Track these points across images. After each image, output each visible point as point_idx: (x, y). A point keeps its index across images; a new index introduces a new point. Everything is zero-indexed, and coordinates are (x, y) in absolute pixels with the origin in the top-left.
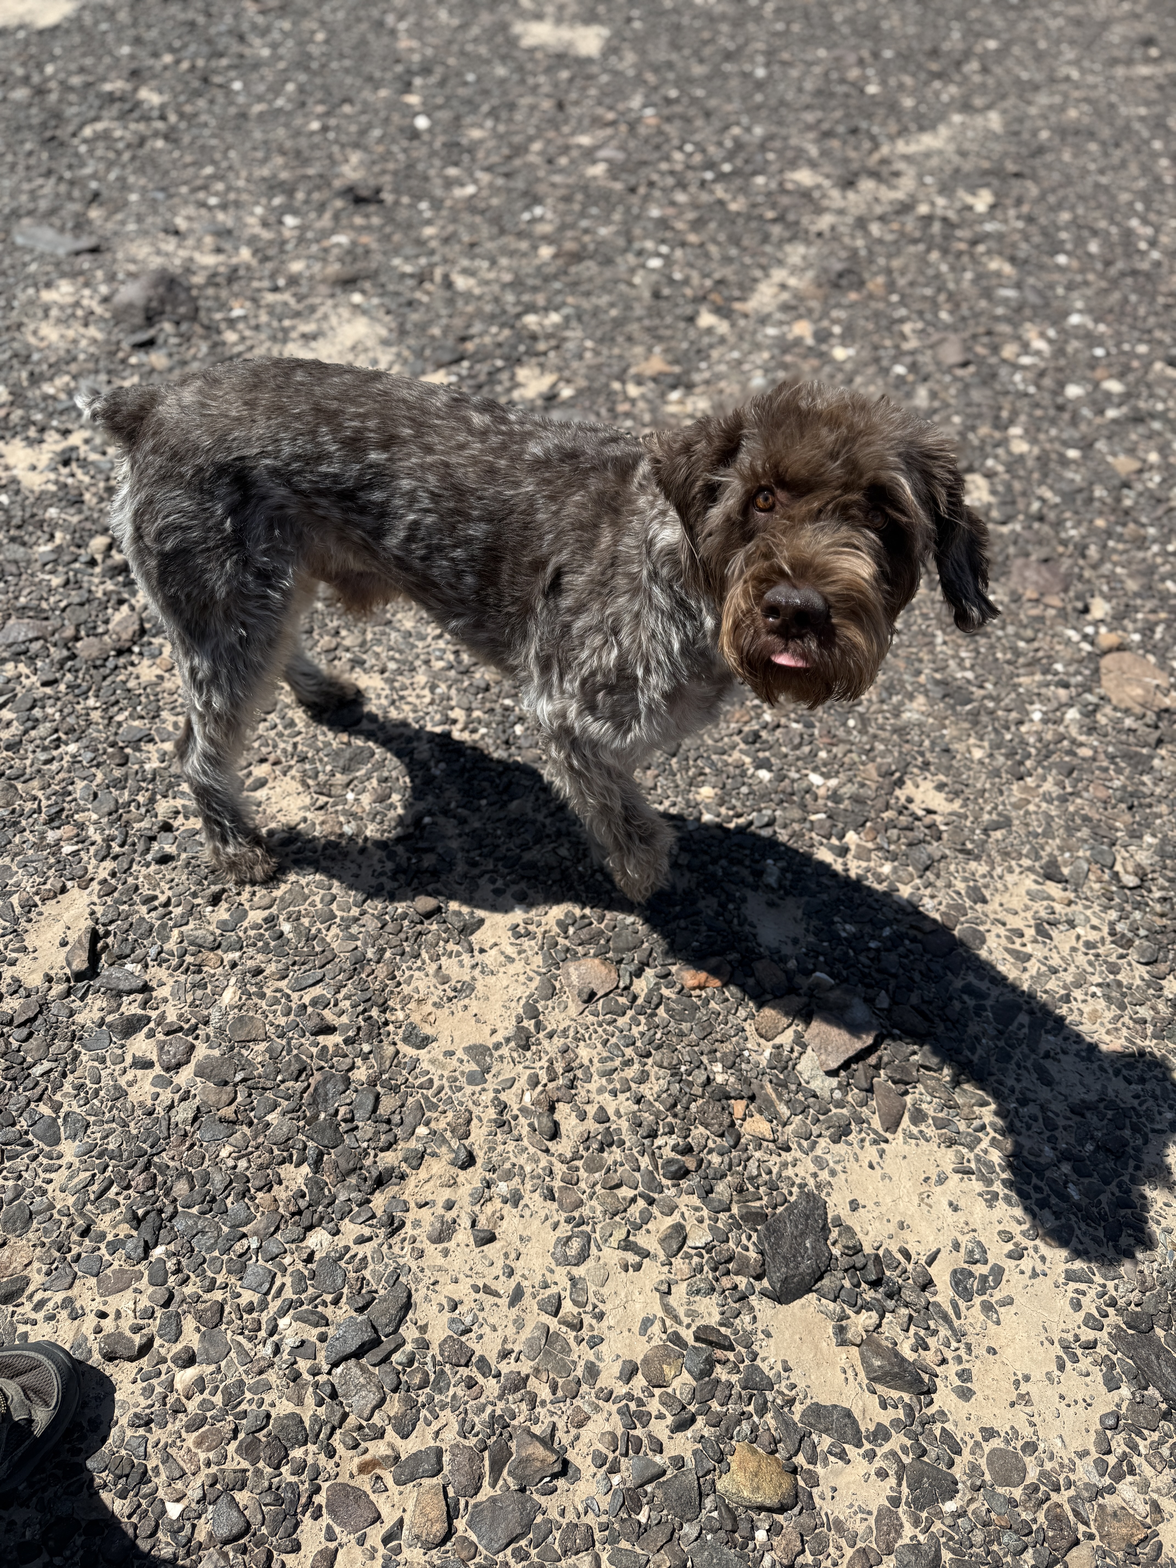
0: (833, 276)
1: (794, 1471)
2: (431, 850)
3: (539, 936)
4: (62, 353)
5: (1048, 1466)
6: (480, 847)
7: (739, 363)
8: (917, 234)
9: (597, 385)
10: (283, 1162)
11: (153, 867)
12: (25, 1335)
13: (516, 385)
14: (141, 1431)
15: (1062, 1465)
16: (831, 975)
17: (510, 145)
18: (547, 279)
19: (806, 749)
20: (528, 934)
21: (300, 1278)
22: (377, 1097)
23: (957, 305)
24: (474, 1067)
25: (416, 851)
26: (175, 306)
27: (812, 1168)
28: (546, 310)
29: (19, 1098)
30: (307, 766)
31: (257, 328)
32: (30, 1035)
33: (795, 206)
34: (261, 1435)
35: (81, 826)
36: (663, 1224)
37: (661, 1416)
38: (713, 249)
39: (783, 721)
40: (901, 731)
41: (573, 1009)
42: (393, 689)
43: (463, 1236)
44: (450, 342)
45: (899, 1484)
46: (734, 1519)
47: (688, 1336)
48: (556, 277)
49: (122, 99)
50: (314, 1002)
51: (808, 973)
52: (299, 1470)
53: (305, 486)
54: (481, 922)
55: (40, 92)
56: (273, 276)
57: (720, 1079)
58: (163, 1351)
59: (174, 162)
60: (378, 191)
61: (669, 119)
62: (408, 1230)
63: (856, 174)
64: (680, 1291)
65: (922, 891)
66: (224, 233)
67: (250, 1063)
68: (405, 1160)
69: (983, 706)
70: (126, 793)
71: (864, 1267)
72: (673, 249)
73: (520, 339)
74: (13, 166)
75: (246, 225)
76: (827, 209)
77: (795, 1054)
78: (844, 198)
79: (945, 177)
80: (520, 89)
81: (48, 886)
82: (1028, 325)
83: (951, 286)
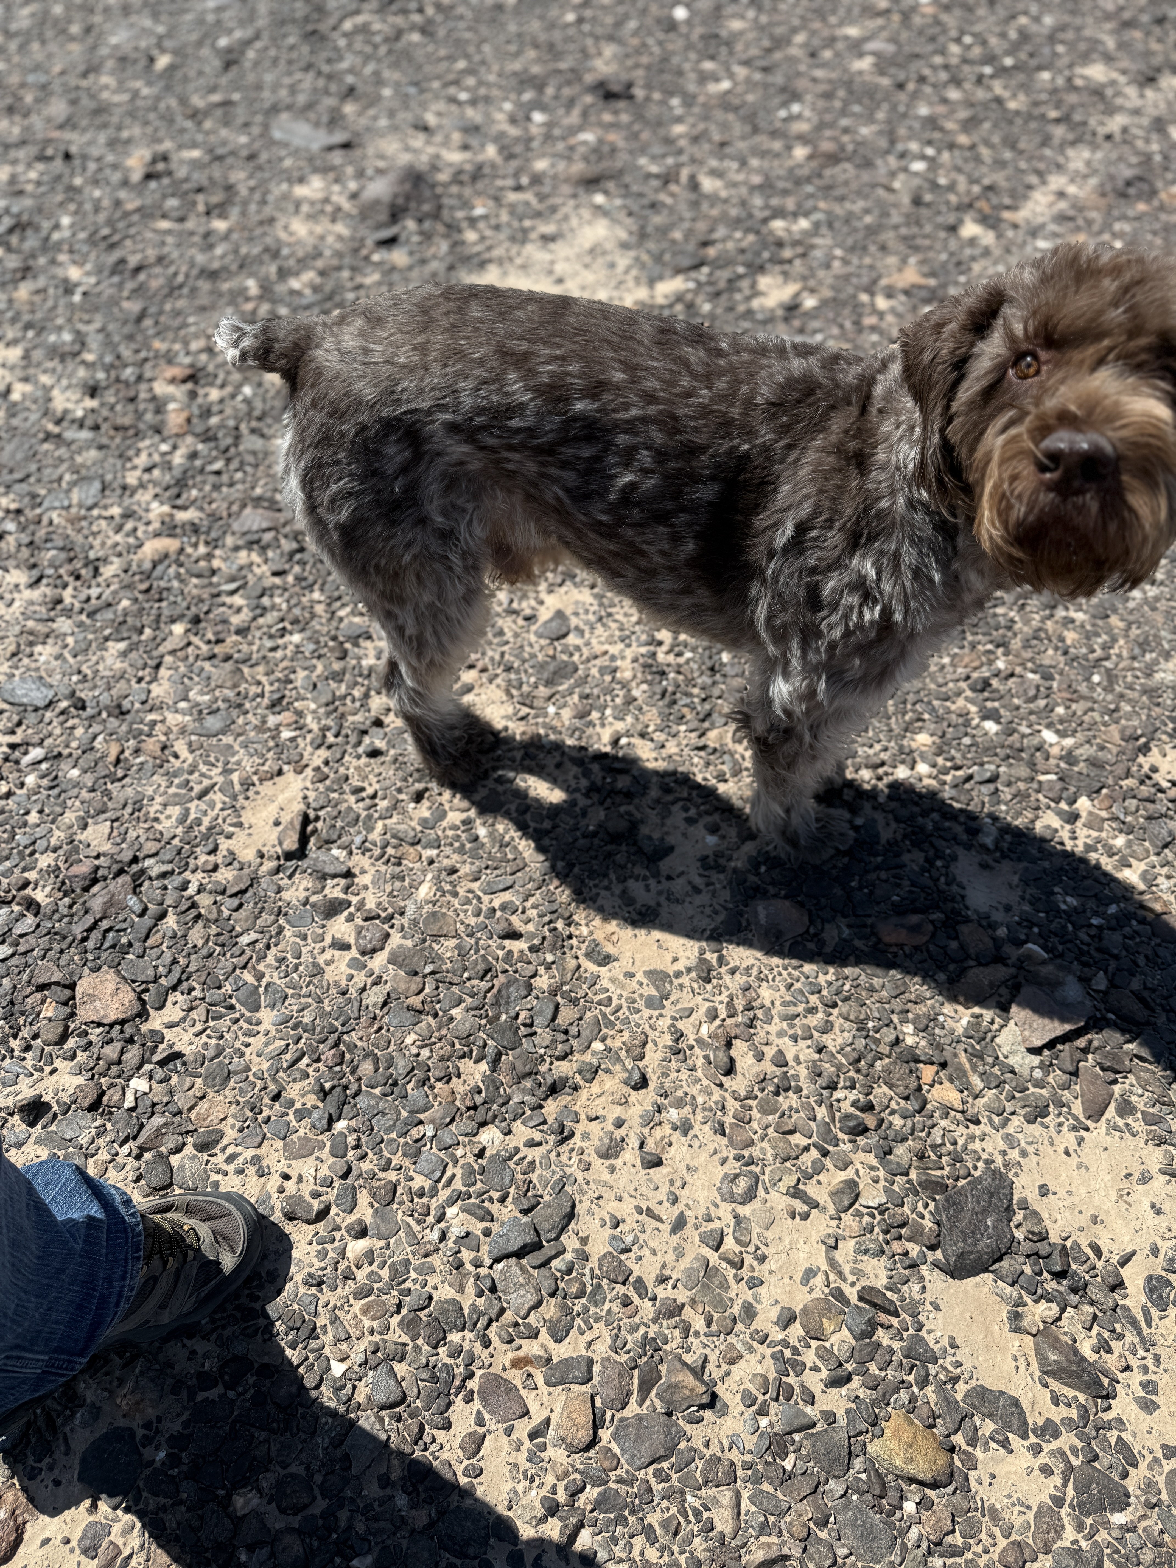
0: (1120, 184)
1: (952, 1450)
2: (626, 771)
3: (729, 871)
4: (309, 248)
9: (843, 296)
10: (463, 1057)
11: (364, 760)
12: (216, 1184)
13: (756, 293)
14: (314, 1290)
16: (1044, 948)
17: (772, 37)
18: (799, 182)
19: (1042, 703)
20: (721, 869)
21: (470, 1171)
22: (557, 1007)
24: (654, 992)
25: (611, 770)
26: (419, 203)
27: (1002, 1145)
28: (795, 215)
29: (227, 962)
30: (513, 676)
31: (497, 228)
32: (241, 906)
33: (1083, 105)
34: (422, 1314)
35: (300, 714)
36: (836, 1177)
37: (815, 1369)
38: (985, 152)
39: (1018, 670)
40: (1152, 692)
42: (601, 605)
43: (630, 1155)
44: (691, 247)
45: (1065, 1485)
46: (883, 1485)
47: (852, 1294)
48: (808, 180)
50: (504, 907)
51: (1020, 943)
52: (456, 1353)
54: (671, 849)
56: (516, 175)
57: (910, 1041)
58: (338, 1220)
59: (428, 56)
60: (629, 85)
61: (947, 8)
62: (577, 1141)
63: (1158, 70)
64: (847, 1247)
65: (1158, 870)
66: (471, 129)
67: (441, 958)
68: (580, 1072)
70: (343, 686)
71: (1049, 1256)
72: (939, 151)
73: (765, 245)
74: (275, 61)
75: (493, 121)
76: (1120, 109)
77: (996, 1026)
78: (1142, 96)
81: (266, 768)
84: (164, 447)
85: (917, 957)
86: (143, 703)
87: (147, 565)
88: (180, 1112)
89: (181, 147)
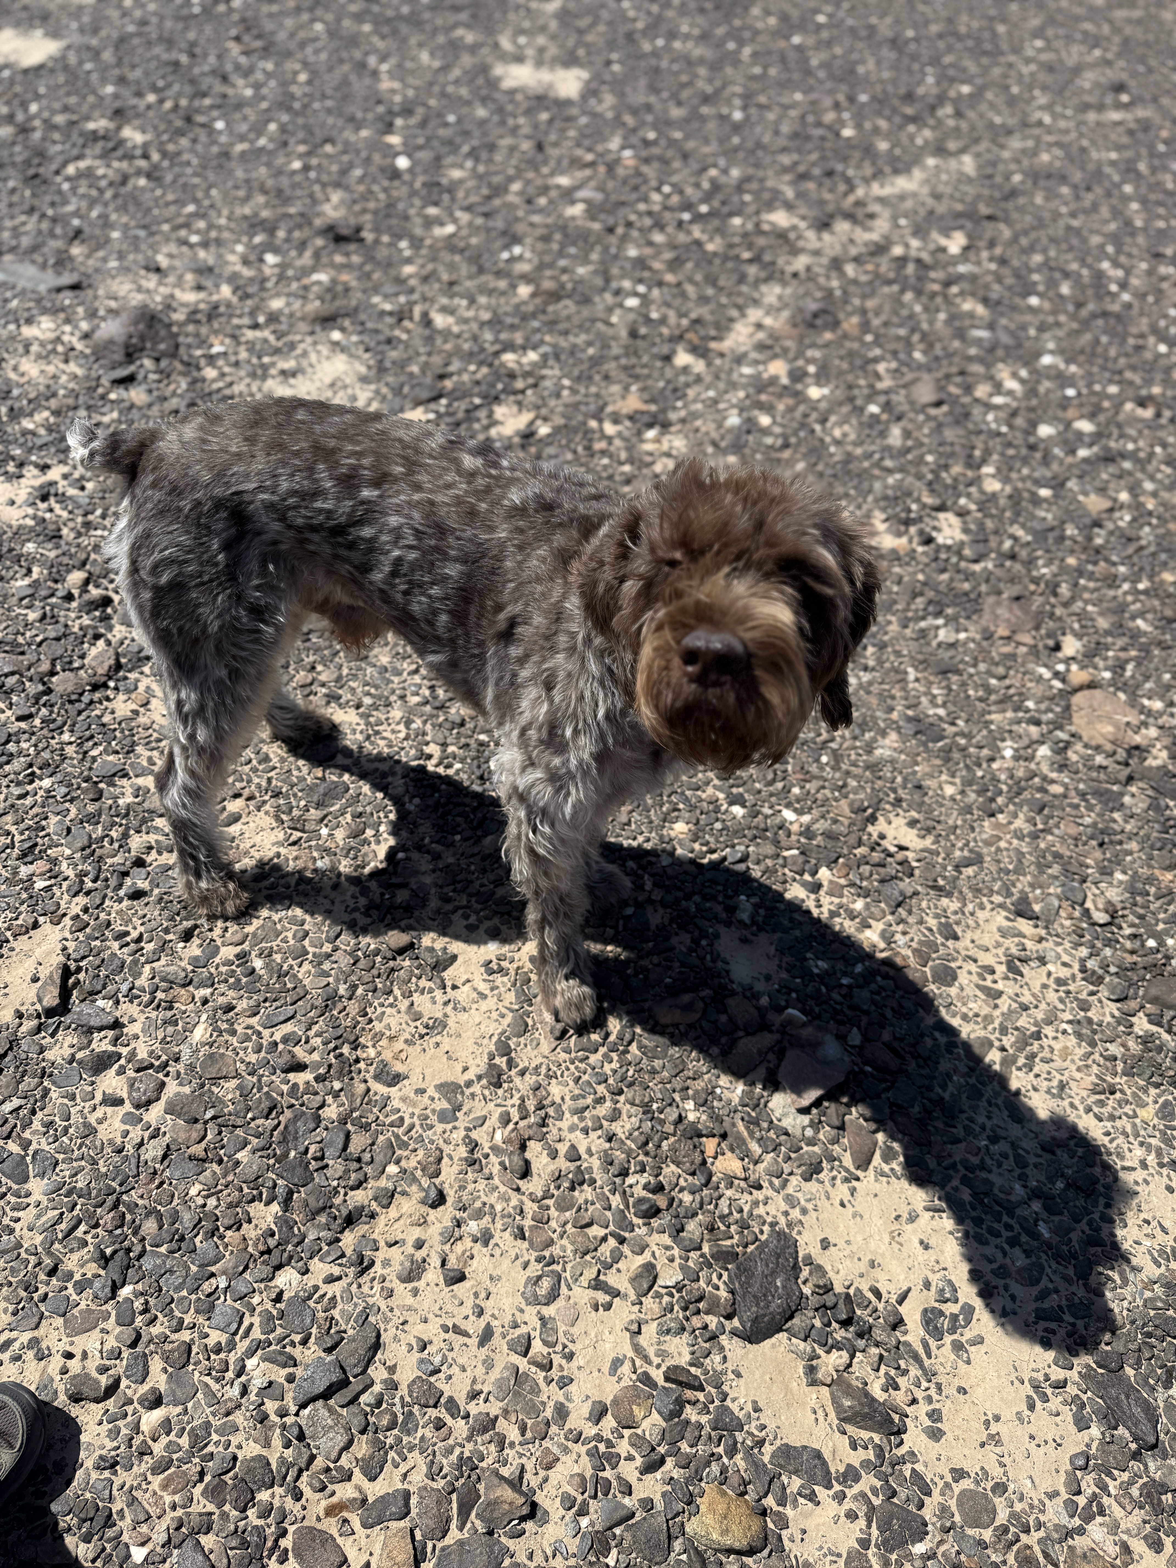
0: (808, 316)
1: (764, 1513)
2: (404, 885)
3: (512, 972)
4: (42, 388)
5: (1018, 1507)
6: (454, 882)
7: (716, 401)
8: (892, 275)
9: (574, 423)
10: (252, 1201)
11: (126, 903)
13: (494, 423)
14: (107, 1474)
15: (1032, 1506)
16: (803, 1011)
17: (489, 185)
18: (525, 318)
19: (780, 785)
20: (501, 970)
21: (268, 1318)
22: (348, 1136)
23: (931, 346)
24: (445, 1105)
25: (389, 886)
26: (155, 343)
27: (784, 1206)
28: (524, 348)
30: (281, 801)
31: (237, 364)
33: (771, 247)
34: (227, 1478)
35: (54, 862)
36: (634, 1263)
37: (630, 1458)
38: (690, 289)
40: (874, 767)
41: (546, 1046)
42: (368, 724)
43: (433, 1275)
44: (428, 380)
45: (869, 1526)
46: (704, 1562)
47: (658, 1376)
48: (534, 315)
49: (104, 138)
50: (285, 1040)
51: (780, 1010)
52: (265, 1513)
53: (299, 521)
54: (454, 958)
55: (24, 130)
56: (253, 314)
57: (691, 1117)
58: (129, 1392)
59: (156, 200)
60: (358, 230)
61: (647, 161)
62: (378, 1269)
63: (832, 216)
64: (650, 1330)
65: (894, 928)
66: (204, 271)
67: (220, 1101)
68: (375, 1199)
69: (954, 743)
70: (100, 828)
71: (835, 1306)
72: (650, 288)
73: (498, 377)
75: (227, 263)
76: (803, 250)
78: (820, 239)
79: (919, 219)
80: (500, 131)
81: (20, 922)
82: (1000, 366)
83: (925, 326)
85: (692, 1034)
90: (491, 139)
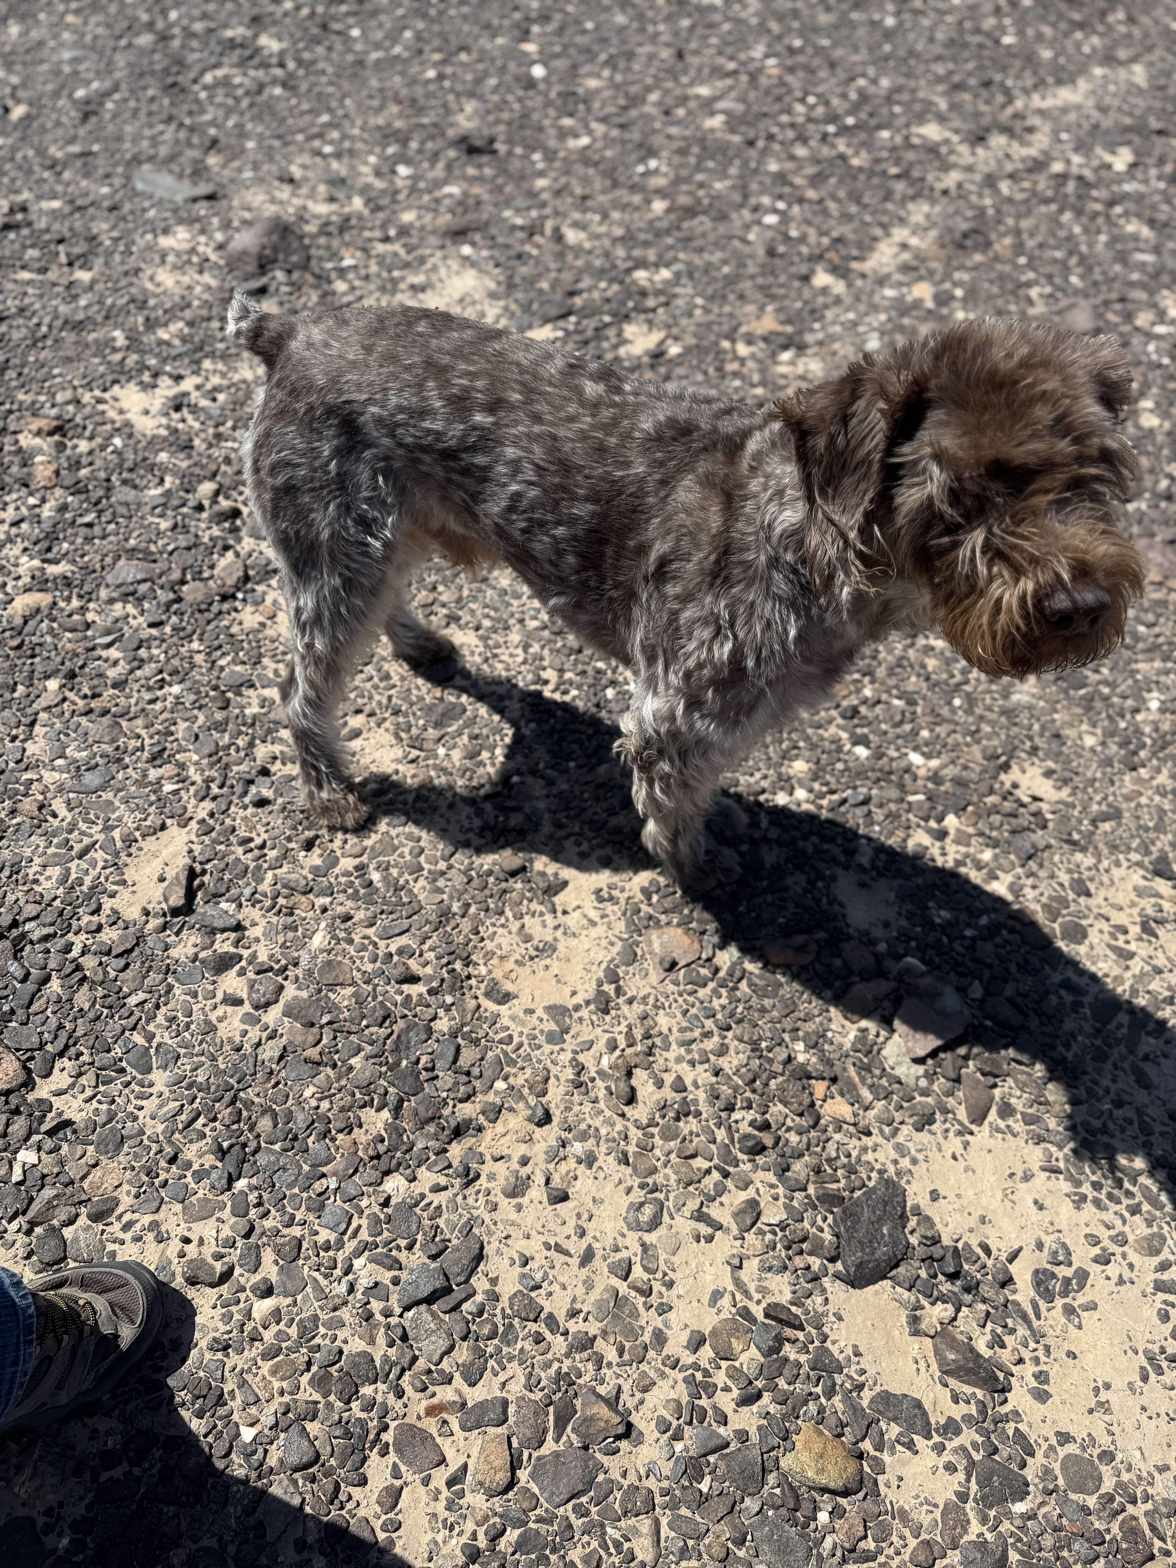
0: (958, 236)
1: (860, 1456)
2: (518, 809)
3: (623, 902)
4: (177, 299)
5: (1125, 1477)
6: (567, 809)
7: (855, 324)
8: (1050, 193)
9: (705, 343)
10: (364, 1106)
11: (251, 810)
12: (113, 1254)
13: (623, 342)
14: (219, 1355)
15: (1140, 1478)
16: (922, 961)
17: (627, 95)
18: (659, 234)
19: (908, 727)
20: (611, 899)
21: (376, 1221)
22: (458, 1049)
23: (1090, 269)
24: (553, 1027)
25: (503, 809)
26: (288, 255)
27: (893, 1155)
28: (657, 265)
29: (116, 1025)
30: (401, 719)
31: (367, 278)
32: (127, 966)
33: (920, 162)
34: (333, 1370)
35: (182, 766)
36: (737, 1198)
37: (727, 1389)
38: (832, 206)
39: (884, 697)
40: (1009, 713)
41: (654, 976)
42: (486, 646)
43: (537, 1192)
44: (558, 297)
45: (968, 1480)
46: (797, 1498)
47: (758, 1312)
48: (668, 232)
49: (241, 46)
50: (400, 952)
51: (899, 958)
52: (369, 1407)
53: (409, 440)
54: (565, 884)
55: (164, 38)
56: (384, 226)
57: (801, 1058)
58: (242, 1280)
59: (291, 109)
60: (492, 141)
61: (791, 70)
62: (483, 1182)
63: (987, 130)
64: (752, 1266)
65: (1024, 881)
66: (337, 182)
67: (336, 1007)
68: (483, 1113)
69: (1097, 691)
70: (227, 736)
71: (942, 1259)
72: (790, 205)
73: (629, 295)
74: (135, 112)
75: (359, 174)
76: (954, 166)
77: (881, 1039)
78: (974, 154)
79: (1082, 133)
80: (638, 38)
81: (148, 823)
82: (1165, 292)
83: (1084, 249)
84: (32, 501)
85: (805, 976)
86: (18, 762)
87: (18, 621)
88: (72, 1182)
89: (39, 198)
90: (628, 47)
